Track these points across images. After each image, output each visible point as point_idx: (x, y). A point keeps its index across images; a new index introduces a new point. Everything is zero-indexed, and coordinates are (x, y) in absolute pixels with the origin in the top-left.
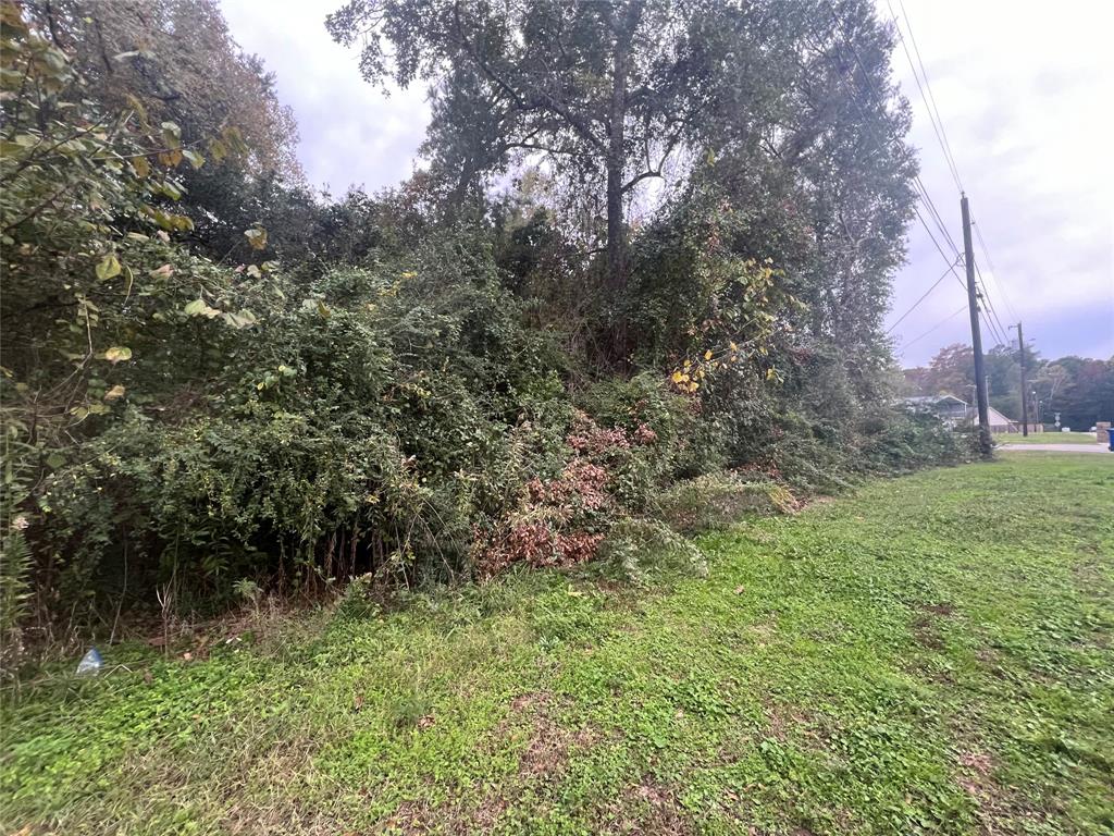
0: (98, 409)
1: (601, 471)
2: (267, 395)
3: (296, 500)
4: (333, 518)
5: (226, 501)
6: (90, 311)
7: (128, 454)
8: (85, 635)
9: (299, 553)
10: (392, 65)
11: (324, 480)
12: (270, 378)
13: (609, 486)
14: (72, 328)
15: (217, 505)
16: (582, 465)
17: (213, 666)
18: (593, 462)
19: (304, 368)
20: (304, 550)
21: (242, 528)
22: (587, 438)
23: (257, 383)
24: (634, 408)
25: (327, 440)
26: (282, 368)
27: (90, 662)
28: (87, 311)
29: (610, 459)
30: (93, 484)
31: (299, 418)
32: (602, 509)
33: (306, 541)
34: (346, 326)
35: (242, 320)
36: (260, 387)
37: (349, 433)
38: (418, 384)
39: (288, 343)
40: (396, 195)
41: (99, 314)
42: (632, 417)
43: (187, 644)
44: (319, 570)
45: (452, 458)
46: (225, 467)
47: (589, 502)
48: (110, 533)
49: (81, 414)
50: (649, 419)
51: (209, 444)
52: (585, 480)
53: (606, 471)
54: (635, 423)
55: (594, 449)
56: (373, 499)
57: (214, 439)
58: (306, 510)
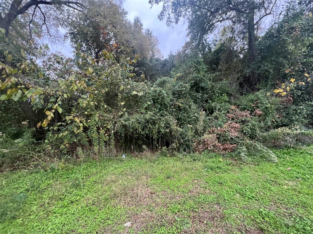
0: (122, 113)
1: (238, 125)
2: (146, 108)
3: (152, 130)
4: (160, 134)
5: (140, 130)
6: (120, 96)
7: (125, 121)
8: (123, 152)
9: (154, 141)
10: (173, 20)
11: (157, 126)
12: (146, 105)
13: (241, 130)
14: (118, 99)
15: (138, 130)
16: (231, 123)
17: (139, 160)
18: (236, 122)
19: (152, 102)
20: (155, 140)
21: (143, 135)
22: (235, 115)
23: (144, 106)
24: (254, 104)
25: (157, 117)
26: (148, 103)
27: (124, 156)
28: (120, 95)
29: (242, 121)
30: (121, 126)
31: (152, 113)
32: (237, 137)
33: (155, 139)
34: (160, 92)
35: (140, 94)
36: (144, 107)
37: (162, 116)
38: (179, 103)
39: (149, 97)
40: (181, 51)
41: (121, 96)
42: (253, 107)
43: (137, 156)
44: (157, 145)
45: (189, 121)
46: (139, 123)
47: (233, 135)
48: (125, 135)
49: (120, 114)
50: (261, 107)
51: (137, 119)
52: (232, 128)
53: (240, 125)
54: (254, 109)
55: (237, 118)
56: (168, 131)
57: (138, 118)
58: (154, 132)
